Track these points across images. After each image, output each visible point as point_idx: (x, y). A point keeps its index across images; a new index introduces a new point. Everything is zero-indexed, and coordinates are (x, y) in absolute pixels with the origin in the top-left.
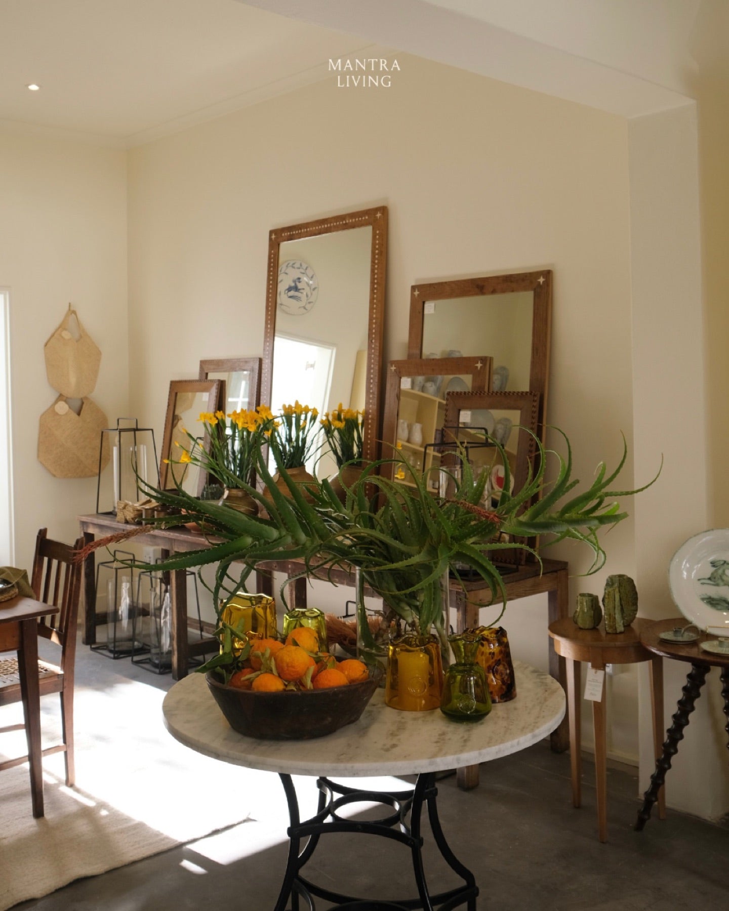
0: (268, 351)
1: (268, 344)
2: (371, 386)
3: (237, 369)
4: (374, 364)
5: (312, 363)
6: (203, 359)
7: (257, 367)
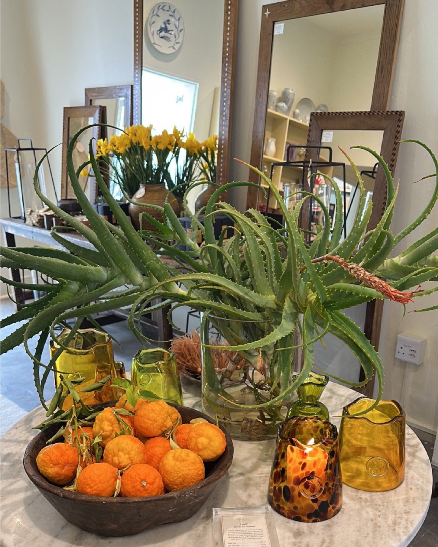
0: (137, 77)
1: (137, 71)
2: (224, 109)
3: (114, 96)
4: (227, 88)
5: (181, 97)
6: (87, 87)
7: (129, 93)
